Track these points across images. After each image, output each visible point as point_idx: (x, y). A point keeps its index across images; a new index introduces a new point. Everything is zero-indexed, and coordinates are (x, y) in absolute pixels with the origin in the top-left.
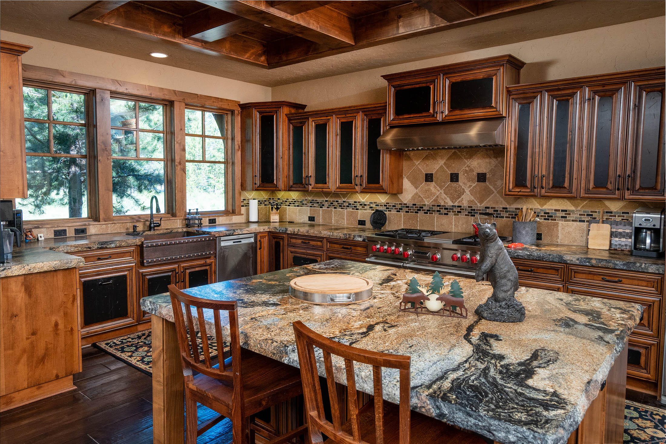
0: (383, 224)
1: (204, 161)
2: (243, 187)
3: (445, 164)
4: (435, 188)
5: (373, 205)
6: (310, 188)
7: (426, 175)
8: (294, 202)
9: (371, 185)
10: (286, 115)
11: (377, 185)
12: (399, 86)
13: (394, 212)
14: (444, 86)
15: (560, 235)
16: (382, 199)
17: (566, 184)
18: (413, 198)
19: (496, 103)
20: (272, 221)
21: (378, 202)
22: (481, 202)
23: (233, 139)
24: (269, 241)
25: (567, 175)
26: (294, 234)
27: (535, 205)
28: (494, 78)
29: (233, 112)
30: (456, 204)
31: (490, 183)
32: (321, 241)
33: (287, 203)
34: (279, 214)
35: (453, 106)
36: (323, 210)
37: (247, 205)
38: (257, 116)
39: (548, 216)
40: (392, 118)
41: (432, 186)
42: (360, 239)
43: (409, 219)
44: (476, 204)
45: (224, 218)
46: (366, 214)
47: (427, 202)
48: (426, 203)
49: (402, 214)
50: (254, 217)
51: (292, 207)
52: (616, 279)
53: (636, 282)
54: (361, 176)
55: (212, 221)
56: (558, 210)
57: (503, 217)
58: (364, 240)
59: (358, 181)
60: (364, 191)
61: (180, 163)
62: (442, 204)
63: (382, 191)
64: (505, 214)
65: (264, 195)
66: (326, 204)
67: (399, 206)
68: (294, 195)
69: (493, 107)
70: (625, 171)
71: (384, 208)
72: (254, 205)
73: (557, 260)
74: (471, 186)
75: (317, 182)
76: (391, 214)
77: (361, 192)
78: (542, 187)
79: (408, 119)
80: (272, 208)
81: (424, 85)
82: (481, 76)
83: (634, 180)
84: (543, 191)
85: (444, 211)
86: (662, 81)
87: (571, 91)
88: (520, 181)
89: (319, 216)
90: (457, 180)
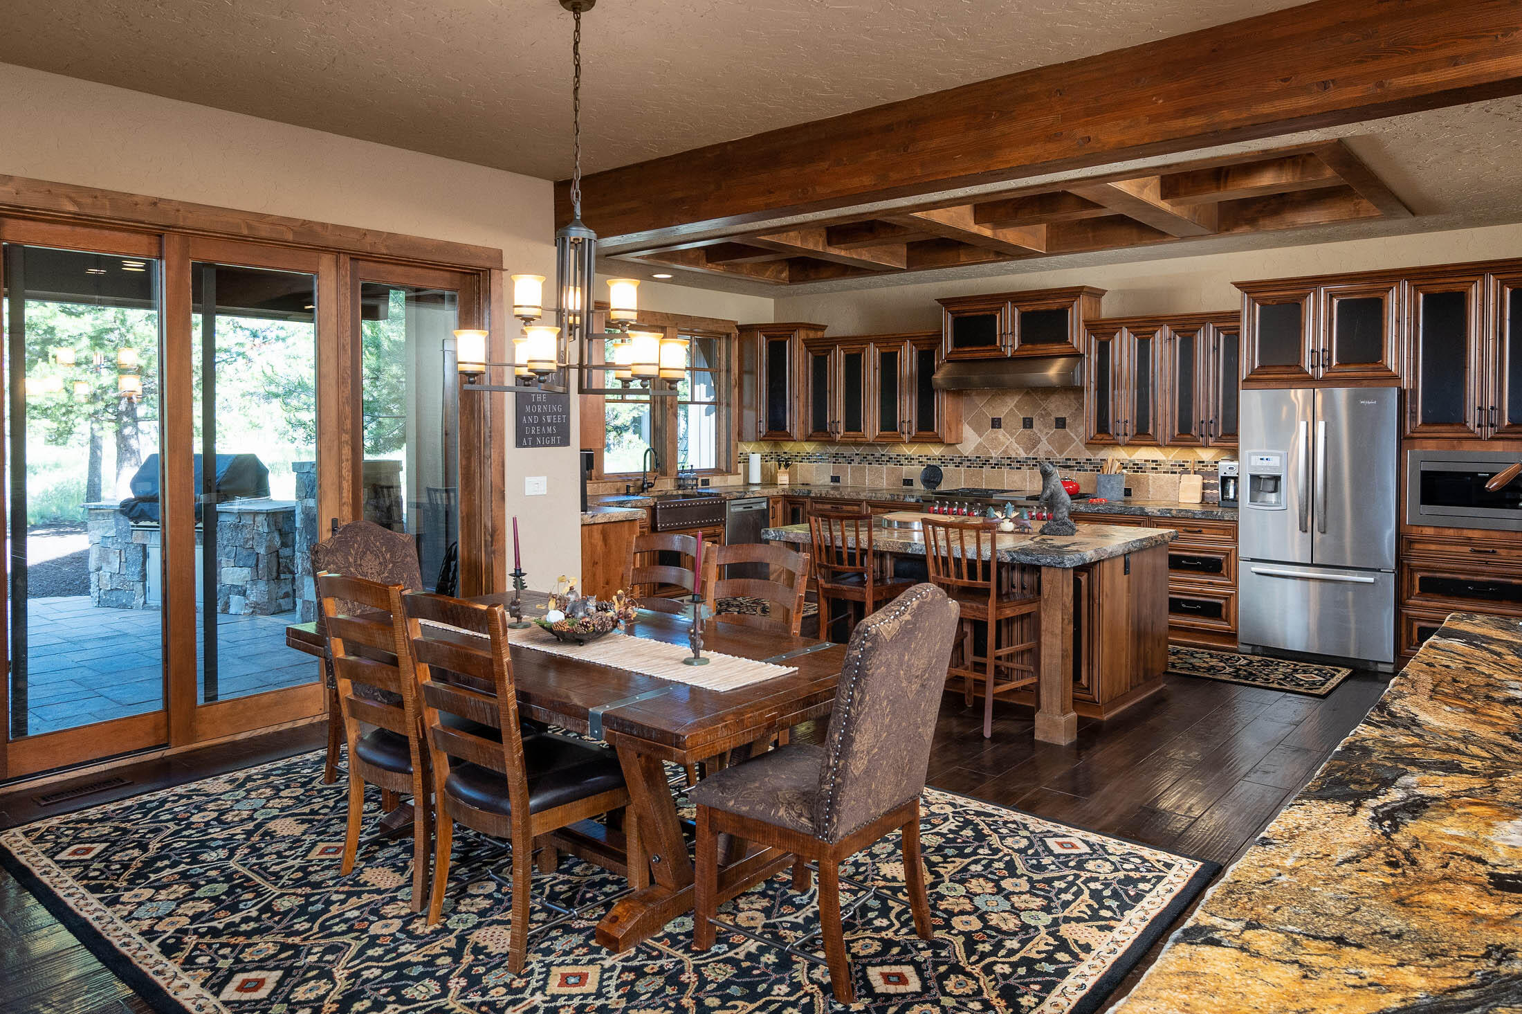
0: (938, 483)
1: (693, 402)
2: (741, 437)
3: (1016, 406)
4: (1004, 436)
5: (924, 460)
6: (838, 437)
7: (993, 419)
8: (808, 457)
9: (922, 433)
10: (803, 340)
11: (931, 433)
12: (958, 312)
13: (951, 467)
14: (1013, 316)
15: (1151, 489)
16: (936, 451)
17: (1151, 431)
18: (977, 449)
19: (1072, 338)
20: (779, 482)
21: (930, 454)
22: (1061, 452)
23: (728, 371)
24: (784, 508)
25: (1151, 420)
26: (821, 497)
27: (1122, 454)
28: (1070, 310)
29: (728, 336)
30: (1031, 455)
31: (1071, 430)
32: (859, 505)
33: (799, 459)
34: (789, 473)
35: (1024, 339)
36: (852, 468)
37: (746, 461)
38: (762, 342)
39: (1138, 468)
40: (950, 350)
41: (1000, 433)
42: (913, 500)
43: (972, 475)
44: (1055, 455)
45: (719, 478)
46: (915, 471)
47: (995, 454)
48: (993, 455)
49: (962, 469)
50: (756, 477)
51: (805, 464)
52: (1197, 529)
53: (1215, 531)
54: (909, 421)
55: (706, 482)
56: (1148, 461)
57: (1086, 470)
58: (917, 501)
59: (906, 428)
60: (913, 441)
61: (672, 406)
62: (1014, 456)
63: (938, 440)
64: (1089, 467)
65: (766, 449)
66: (857, 459)
67: (959, 460)
68: (809, 448)
69: (1069, 343)
70: (1208, 416)
71: (939, 463)
72: (756, 461)
73: (1138, 512)
74: (1047, 433)
75: (848, 429)
76: (948, 471)
77: (910, 442)
78: (1126, 434)
79: (969, 352)
80: (780, 465)
81: (988, 313)
82: (1054, 307)
83: (1216, 425)
84: (1127, 438)
85: (1015, 465)
86: (1236, 324)
87: (1151, 329)
88: (1102, 425)
89: (846, 475)
90: (1031, 427)
